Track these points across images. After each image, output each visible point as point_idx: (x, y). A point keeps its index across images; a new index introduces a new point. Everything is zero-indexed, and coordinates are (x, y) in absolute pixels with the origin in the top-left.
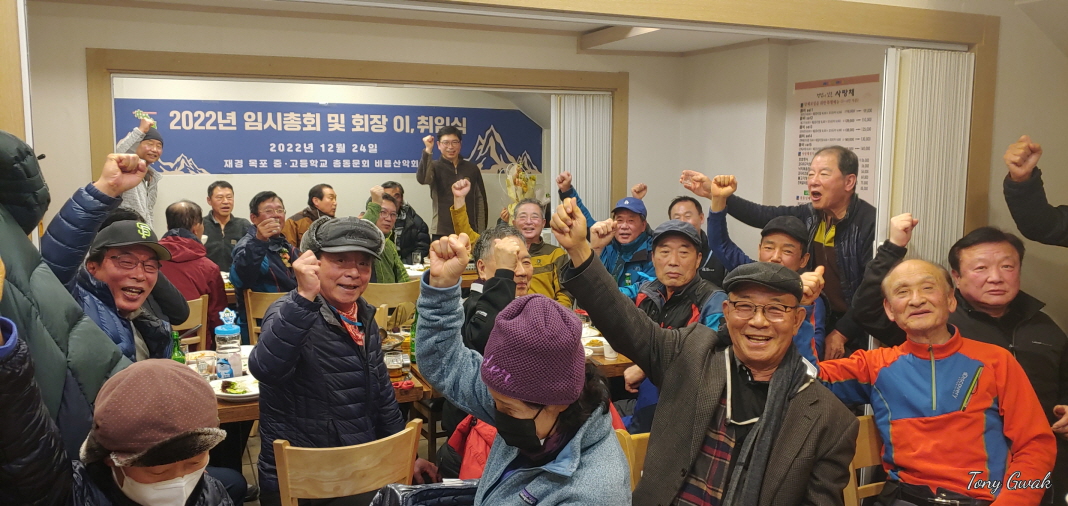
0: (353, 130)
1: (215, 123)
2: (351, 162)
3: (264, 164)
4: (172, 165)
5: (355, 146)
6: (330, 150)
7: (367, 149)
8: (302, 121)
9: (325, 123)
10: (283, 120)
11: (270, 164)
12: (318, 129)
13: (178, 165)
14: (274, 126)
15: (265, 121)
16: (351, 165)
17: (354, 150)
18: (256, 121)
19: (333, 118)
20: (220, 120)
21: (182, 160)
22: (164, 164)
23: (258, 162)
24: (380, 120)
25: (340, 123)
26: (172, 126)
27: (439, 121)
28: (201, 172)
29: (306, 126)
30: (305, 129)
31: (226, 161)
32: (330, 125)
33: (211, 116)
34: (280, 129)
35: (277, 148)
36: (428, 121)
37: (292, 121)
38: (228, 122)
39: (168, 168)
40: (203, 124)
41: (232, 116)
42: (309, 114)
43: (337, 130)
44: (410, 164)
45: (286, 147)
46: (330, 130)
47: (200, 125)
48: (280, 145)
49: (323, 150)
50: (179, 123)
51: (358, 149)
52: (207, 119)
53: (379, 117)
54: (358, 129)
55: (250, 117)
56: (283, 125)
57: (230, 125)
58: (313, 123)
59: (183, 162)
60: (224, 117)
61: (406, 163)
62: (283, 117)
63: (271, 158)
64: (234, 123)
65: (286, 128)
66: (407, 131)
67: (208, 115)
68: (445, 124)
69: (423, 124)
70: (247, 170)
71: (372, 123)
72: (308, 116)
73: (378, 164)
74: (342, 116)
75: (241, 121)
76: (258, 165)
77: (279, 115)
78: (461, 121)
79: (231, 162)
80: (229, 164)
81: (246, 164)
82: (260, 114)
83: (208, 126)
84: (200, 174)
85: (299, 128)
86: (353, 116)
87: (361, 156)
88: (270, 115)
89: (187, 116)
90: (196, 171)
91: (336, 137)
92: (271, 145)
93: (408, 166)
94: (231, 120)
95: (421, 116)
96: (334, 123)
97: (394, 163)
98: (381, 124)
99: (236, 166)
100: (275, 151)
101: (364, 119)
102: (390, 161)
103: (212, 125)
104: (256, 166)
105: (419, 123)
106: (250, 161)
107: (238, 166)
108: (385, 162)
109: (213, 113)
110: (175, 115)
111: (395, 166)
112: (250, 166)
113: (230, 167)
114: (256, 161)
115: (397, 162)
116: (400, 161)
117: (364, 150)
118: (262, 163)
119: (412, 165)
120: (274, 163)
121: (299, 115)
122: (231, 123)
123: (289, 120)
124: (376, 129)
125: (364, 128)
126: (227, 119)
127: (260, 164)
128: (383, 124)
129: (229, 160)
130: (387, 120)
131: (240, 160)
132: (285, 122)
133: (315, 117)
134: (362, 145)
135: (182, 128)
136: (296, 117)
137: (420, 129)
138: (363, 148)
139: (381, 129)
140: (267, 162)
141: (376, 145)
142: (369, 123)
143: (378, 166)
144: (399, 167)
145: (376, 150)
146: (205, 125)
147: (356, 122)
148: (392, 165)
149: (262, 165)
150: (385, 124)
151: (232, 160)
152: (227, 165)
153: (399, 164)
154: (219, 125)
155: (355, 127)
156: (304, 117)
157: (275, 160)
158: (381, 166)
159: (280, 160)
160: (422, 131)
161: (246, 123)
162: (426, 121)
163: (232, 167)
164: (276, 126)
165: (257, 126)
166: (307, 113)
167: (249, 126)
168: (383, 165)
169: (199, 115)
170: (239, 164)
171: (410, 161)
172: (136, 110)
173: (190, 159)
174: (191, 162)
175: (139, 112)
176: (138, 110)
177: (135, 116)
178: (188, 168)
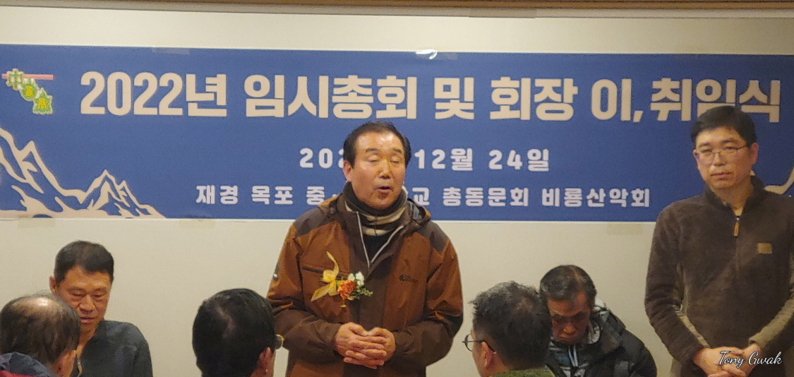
0: (494, 115)
1: (181, 102)
2: (486, 194)
3: (284, 195)
4: (81, 196)
5: (497, 154)
6: (436, 165)
7: (525, 161)
8: (375, 94)
9: (427, 100)
10: (331, 94)
11: (299, 195)
12: (411, 113)
13: (96, 195)
14: (311, 108)
15: (290, 96)
16: (486, 200)
17: (493, 165)
18: (271, 95)
19: (447, 88)
20: (192, 95)
21: (104, 184)
22: (66, 193)
23: (273, 192)
24: (559, 90)
25: (462, 99)
26: (87, 107)
27: (708, 91)
28: (145, 212)
29: (383, 107)
30: (381, 114)
31: (201, 188)
32: (439, 106)
33: (171, 83)
34: (324, 113)
35: (315, 160)
36: (677, 91)
37: (353, 97)
38: (210, 97)
39: (74, 204)
40: (154, 102)
41: (219, 85)
42: (391, 80)
43: (455, 116)
44: (630, 199)
45: (336, 158)
46: (439, 116)
47: (148, 105)
48: (322, 153)
49: (422, 165)
50: (102, 101)
51: (503, 161)
52: (162, 92)
53: (557, 83)
54: (505, 114)
55: (257, 86)
56: (332, 105)
57: (212, 105)
58: (399, 100)
59: (106, 188)
60: (201, 88)
61: (618, 196)
62: (332, 86)
63: (301, 181)
64: (222, 100)
65: (338, 113)
66: (625, 116)
67: (164, 81)
68: (722, 99)
69: (666, 100)
70: (246, 209)
71: (538, 98)
72: (390, 83)
73: (550, 197)
74: (469, 83)
75: (237, 97)
76: (272, 198)
77: (324, 81)
78: (765, 90)
79: (211, 190)
80: (206, 194)
81: (245, 195)
82: (280, 80)
83: (165, 109)
84: (142, 219)
85: (367, 113)
86: (494, 83)
87: (508, 178)
88: (302, 82)
89: (119, 84)
90: (133, 210)
91: (454, 133)
92: (303, 152)
93: (624, 204)
94: (215, 94)
95: (659, 79)
96: (447, 101)
97: (588, 197)
98: (560, 100)
99: (223, 201)
100: (310, 165)
101: (519, 90)
102: (579, 191)
103: (172, 105)
104: (267, 202)
105: (655, 97)
106: (255, 189)
107: (226, 200)
108: (566, 194)
109: (176, 78)
110: (93, 82)
111: (591, 204)
112: (254, 200)
113: (208, 202)
114: (267, 189)
115: (597, 192)
116: (605, 192)
117: (518, 164)
118: (280, 193)
119: (634, 201)
120: (308, 196)
121: (368, 82)
122: (215, 101)
123: (346, 95)
124: (547, 112)
125: (518, 112)
126: (207, 91)
127: (277, 196)
128: (565, 101)
129: (208, 187)
130: (575, 90)
131: (232, 186)
132: (335, 99)
133: (404, 85)
134: (513, 153)
135: (107, 110)
136: (361, 86)
137: (658, 112)
138: (514, 160)
139: (562, 112)
140: (291, 192)
141: (546, 152)
142: (532, 99)
143: (551, 203)
144: (602, 205)
145: (546, 164)
146: (157, 106)
147: (502, 96)
148: (585, 201)
149: (280, 199)
150: (571, 101)
151: (213, 187)
152: (201, 198)
153: (602, 200)
154: (190, 105)
155: (497, 108)
156: (381, 87)
157: (309, 188)
158: (557, 204)
159: (322, 188)
160: (663, 117)
161: (248, 101)
162: (674, 91)
163: (213, 202)
164: (315, 107)
165: (273, 108)
166: (388, 77)
167: (254, 107)
168: (562, 200)
169: (146, 83)
170: (229, 195)
171: (629, 191)
172: (11, 70)
173: (124, 184)
174: (124, 189)
175: (16, 76)
176: (14, 70)
177: (7, 83)
178: (116, 204)
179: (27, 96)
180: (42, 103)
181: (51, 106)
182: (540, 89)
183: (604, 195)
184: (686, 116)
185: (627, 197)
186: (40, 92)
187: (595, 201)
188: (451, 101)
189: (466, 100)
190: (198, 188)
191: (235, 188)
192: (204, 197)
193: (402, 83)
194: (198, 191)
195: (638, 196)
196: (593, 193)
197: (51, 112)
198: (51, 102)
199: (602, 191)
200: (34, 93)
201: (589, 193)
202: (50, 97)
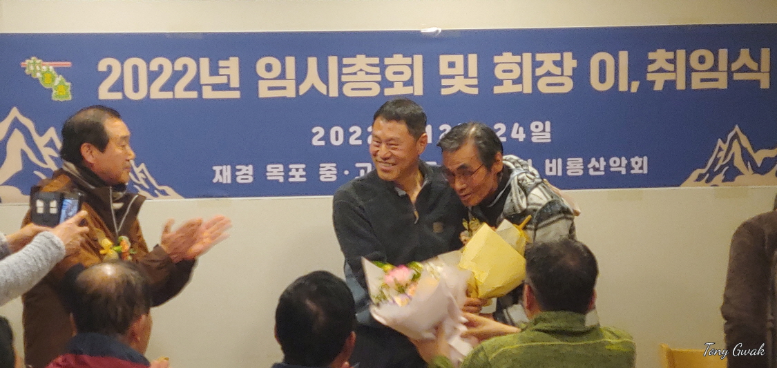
0: (498, 90)
1: (195, 85)
3: (298, 173)
5: (501, 127)
7: (528, 133)
8: (382, 73)
9: (432, 77)
10: (340, 74)
11: (312, 173)
12: (418, 89)
14: (322, 88)
15: (301, 76)
18: (282, 76)
19: (452, 65)
20: (205, 78)
23: (287, 170)
24: (559, 64)
25: (466, 75)
26: (104, 93)
27: (702, 60)
28: (164, 193)
29: (391, 85)
30: (388, 92)
31: (217, 169)
32: (444, 82)
33: (185, 67)
34: (334, 93)
35: (326, 138)
36: (673, 61)
37: (361, 76)
38: (223, 80)
40: (169, 86)
42: (398, 58)
43: (459, 91)
44: (629, 167)
45: (348, 135)
46: (444, 92)
47: (163, 89)
48: (333, 131)
50: (118, 86)
51: (508, 134)
52: (177, 76)
53: (557, 57)
54: (507, 88)
55: (269, 68)
56: (341, 84)
57: (226, 87)
58: (406, 77)
60: (214, 71)
61: (618, 164)
62: (341, 66)
63: (314, 159)
64: (235, 83)
65: (347, 91)
66: (623, 87)
67: (179, 65)
68: (715, 67)
69: (661, 70)
70: (262, 187)
71: (539, 72)
72: (397, 61)
73: (552, 167)
74: (473, 58)
75: (249, 79)
76: (286, 176)
77: (333, 61)
78: (756, 57)
79: (227, 170)
80: (223, 174)
81: (260, 173)
82: (290, 61)
83: (180, 92)
84: (161, 200)
85: (376, 90)
86: (497, 59)
88: (312, 62)
89: (135, 68)
91: (459, 108)
92: (315, 130)
93: (624, 172)
94: (228, 76)
95: (655, 51)
96: (452, 77)
97: (590, 166)
98: (560, 74)
99: (239, 180)
100: (322, 143)
101: (520, 64)
102: (581, 160)
103: (187, 89)
104: (281, 180)
105: (651, 68)
106: (269, 167)
107: (242, 179)
108: (568, 163)
109: (190, 63)
110: (110, 68)
111: (592, 172)
112: (269, 178)
113: (225, 182)
114: (281, 167)
115: (598, 161)
116: (605, 160)
117: (521, 137)
118: (294, 170)
119: (633, 169)
120: (321, 173)
121: (376, 60)
122: (228, 84)
123: (355, 74)
124: (548, 85)
125: (521, 85)
126: (220, 73)
127: (291, 174)
128: (565, 74)
129: (224, 167)
130: (574, 63)
131: (247, 165)
132: (344, 78)
133: (410, 63)
134: (516, 125)
135: (124, 95)
136: (368, 65)
137: (653, 83)
138: (518, 133)
139: (562, 84)
140: (304, 170)
141: (548, 124)
142: (533, 72)
143: (553, 173)
144: (603, 173)
145: (548, 135)
146: (172, 90)
147: (504, 71)
148: (586, 169)
149: (293, 177)
150: (571, 74)
151: (229, 167)
152: (218, 178)
153: (602, 168)
154: (204, 87)
155: (500, 83)
156: (388, 65)
157: (322, 165)
158: (560, 174)
159: (334, 165)
160: (659, 86)
161: (260, 82)
162: (669, 61)
163: (229, 181)
164: (325, 87)
165: (284, 88)
166: (395, 56)
167: (267, 88)
168: (564, 170)
169: (161, 67)
170: (244, 174)
171: (628, 159)
172: (29, 58)
173: (143, 166)
174: (142, 172)
175: (34, 64)
176: (33, 58)
177: (27, 71)
178: (135, 186)
179: (46, 84)
180: (61, 90)
181: (69, 93)
182: (541, 63)
183: (605, 163)
184: (681, 85)
185: (626, 164)
186: (59, 79)
187: (596, 169)
188: (456, 77)
189: (470, 75)
190: (215, 168)
191: (250, 167)
192: (220, 176)
193: (408, 61)
194: (214, 171)
195: (637, 163)
196: (593, 162)
197: (70, 98)
198: (69, 89)
199: (602, 159)
200: (53, 80)
201: (589, 162)
202: (69, 84)
